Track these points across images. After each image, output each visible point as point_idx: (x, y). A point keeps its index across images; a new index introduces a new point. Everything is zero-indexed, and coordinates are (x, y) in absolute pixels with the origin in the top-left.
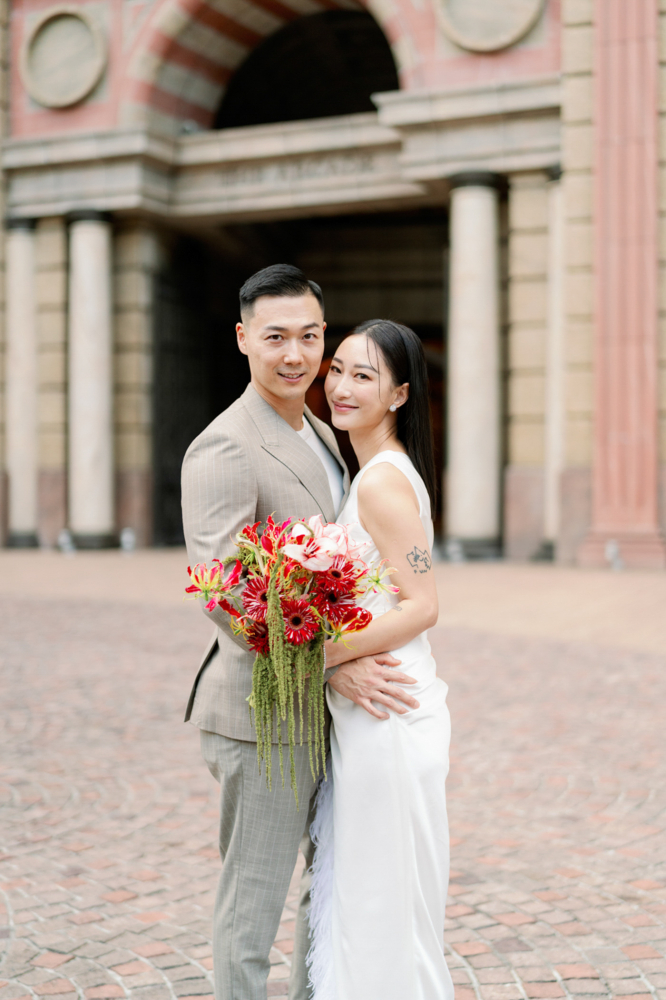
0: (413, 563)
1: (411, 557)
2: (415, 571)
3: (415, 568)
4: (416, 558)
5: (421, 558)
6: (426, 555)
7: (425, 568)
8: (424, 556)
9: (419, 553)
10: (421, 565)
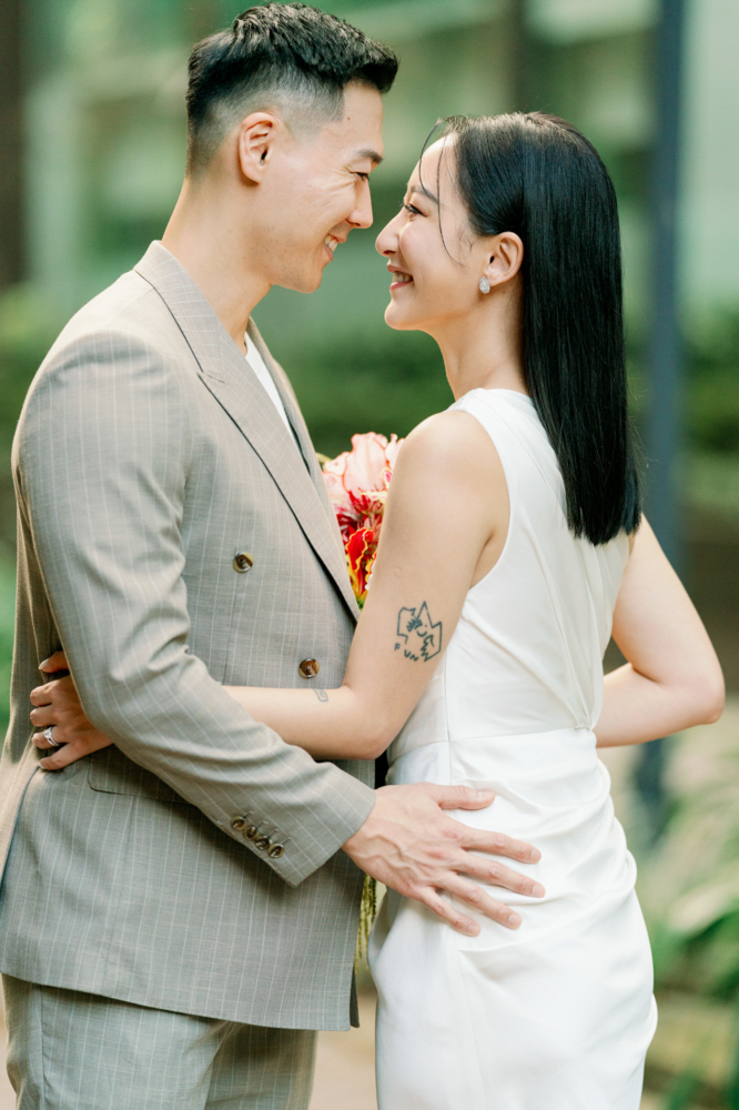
0: (404, 630)
1: (407, 617)
2: (397, 646)
3: (401, 640)
4: (415, 624)
5: (421, 630)
6: (435, 632)
7: (418, 653)
8: (430, 631)
9: (424, 618)
10: (415, 643)
